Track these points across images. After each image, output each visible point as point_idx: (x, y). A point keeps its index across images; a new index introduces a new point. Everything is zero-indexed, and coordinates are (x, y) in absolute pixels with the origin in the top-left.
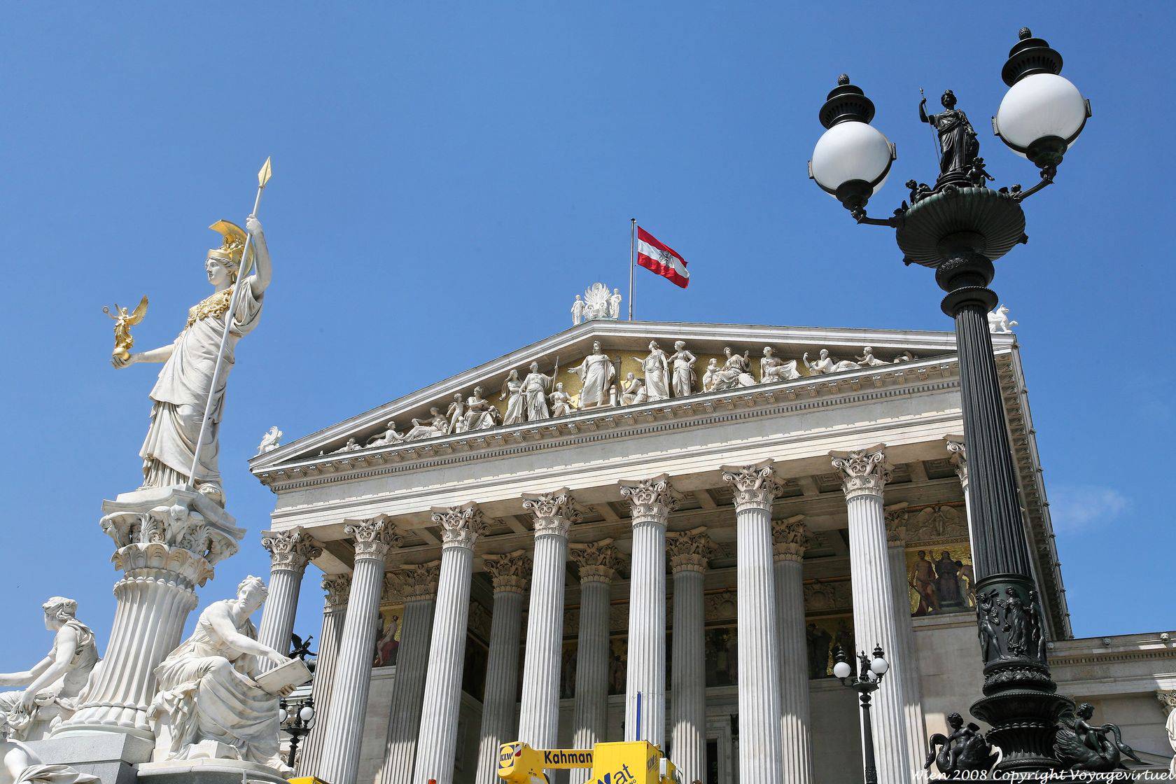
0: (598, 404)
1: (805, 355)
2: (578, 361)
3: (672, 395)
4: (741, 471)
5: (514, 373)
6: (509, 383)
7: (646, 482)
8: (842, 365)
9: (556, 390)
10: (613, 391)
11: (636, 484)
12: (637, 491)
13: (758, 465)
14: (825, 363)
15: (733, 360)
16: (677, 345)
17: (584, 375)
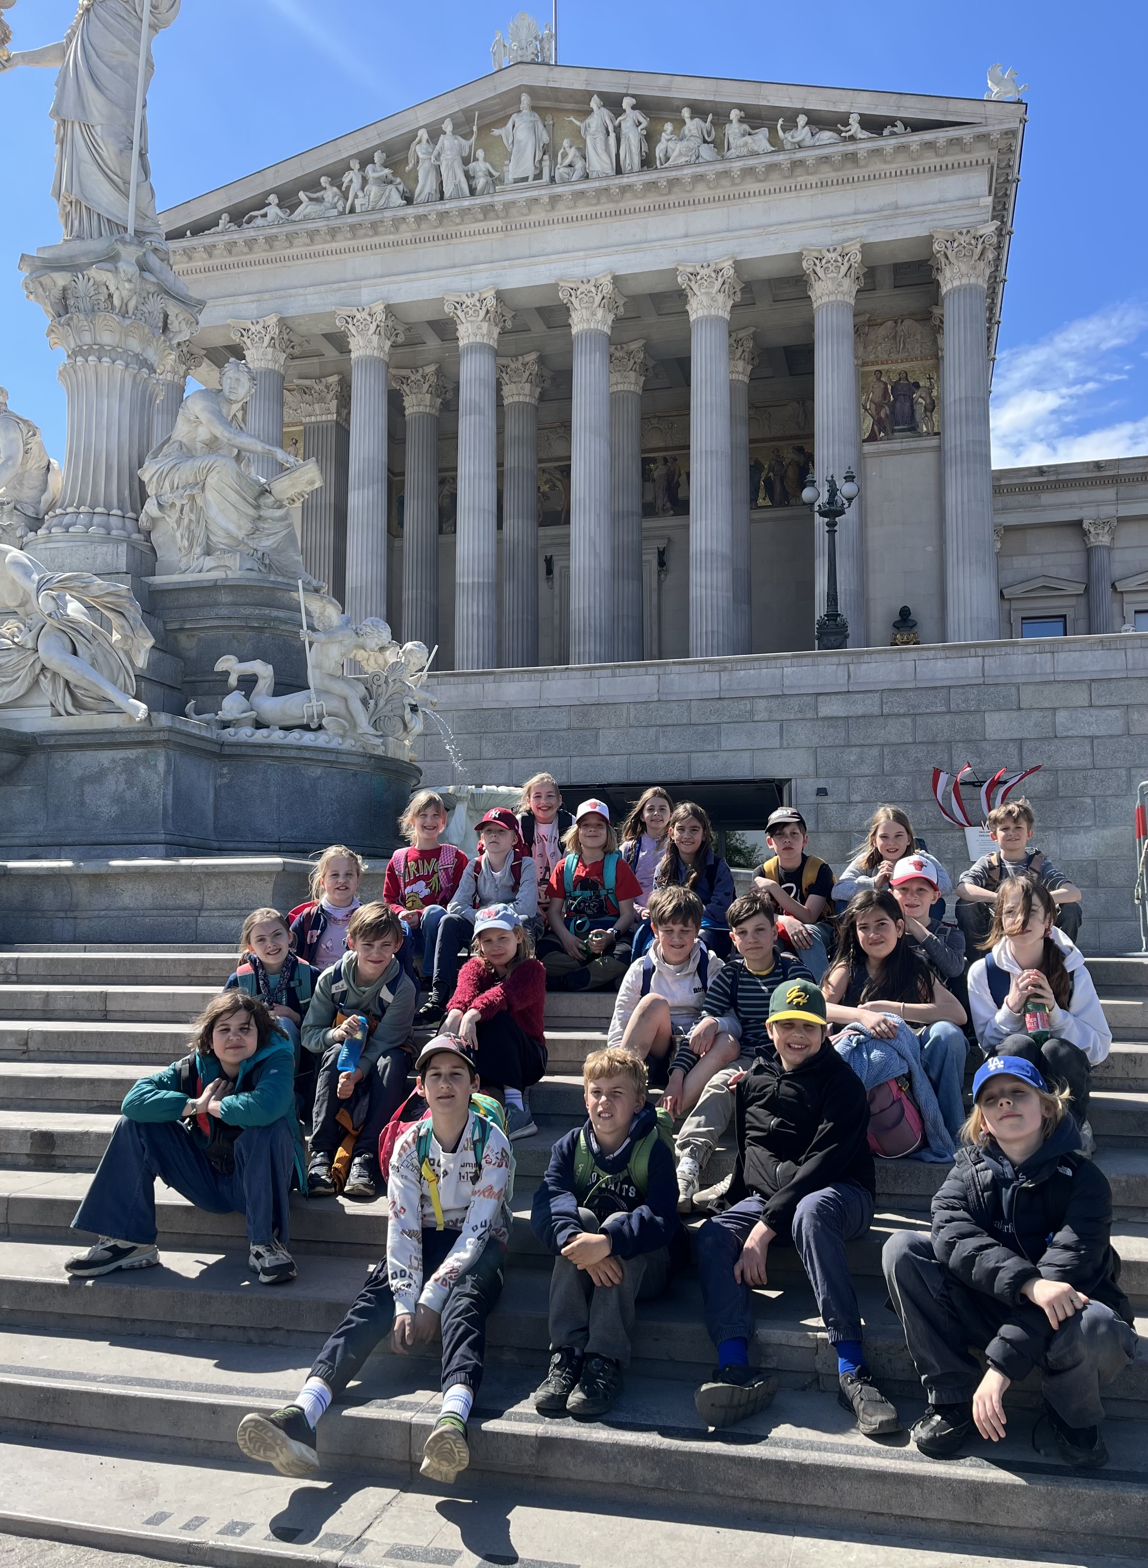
0: (530, 181)
1: (780, 122)
2: (502, 122)
3: (619, 171)
4: (697, 269)
5: (423, 134)
6: (418, 146)
7: (589, 281)
8: (826, 136)
9: (476, 160)
10: (546, 164)
11: (576, 284)
12: (579, 292)
13: (717, 263)
14: (802, 133)
15: (693, 126)
16: (627, 103)
17: (510, 139)
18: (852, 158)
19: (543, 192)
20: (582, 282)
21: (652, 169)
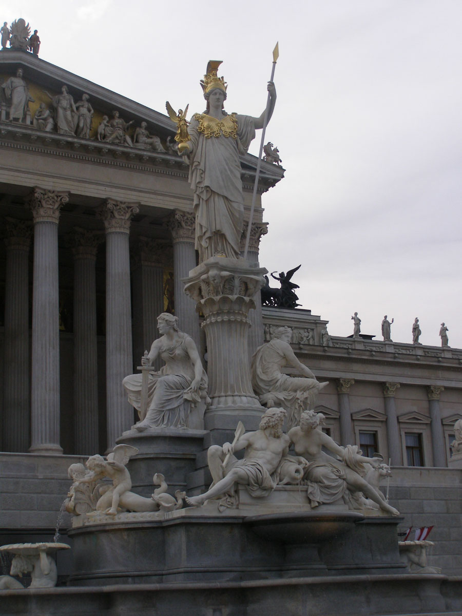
0: (20, 120)
1: (169, 138)
3: (76, 133)
4: (118, 203)
7: (54, 192)
11: (45, 192)
12: (46, 196)
13: (129, 203)
15: (118, 121)
16: (85, 97)
17: (10, 92)
19: (34, 133)
20: (50, 191)
21: (96, 140)
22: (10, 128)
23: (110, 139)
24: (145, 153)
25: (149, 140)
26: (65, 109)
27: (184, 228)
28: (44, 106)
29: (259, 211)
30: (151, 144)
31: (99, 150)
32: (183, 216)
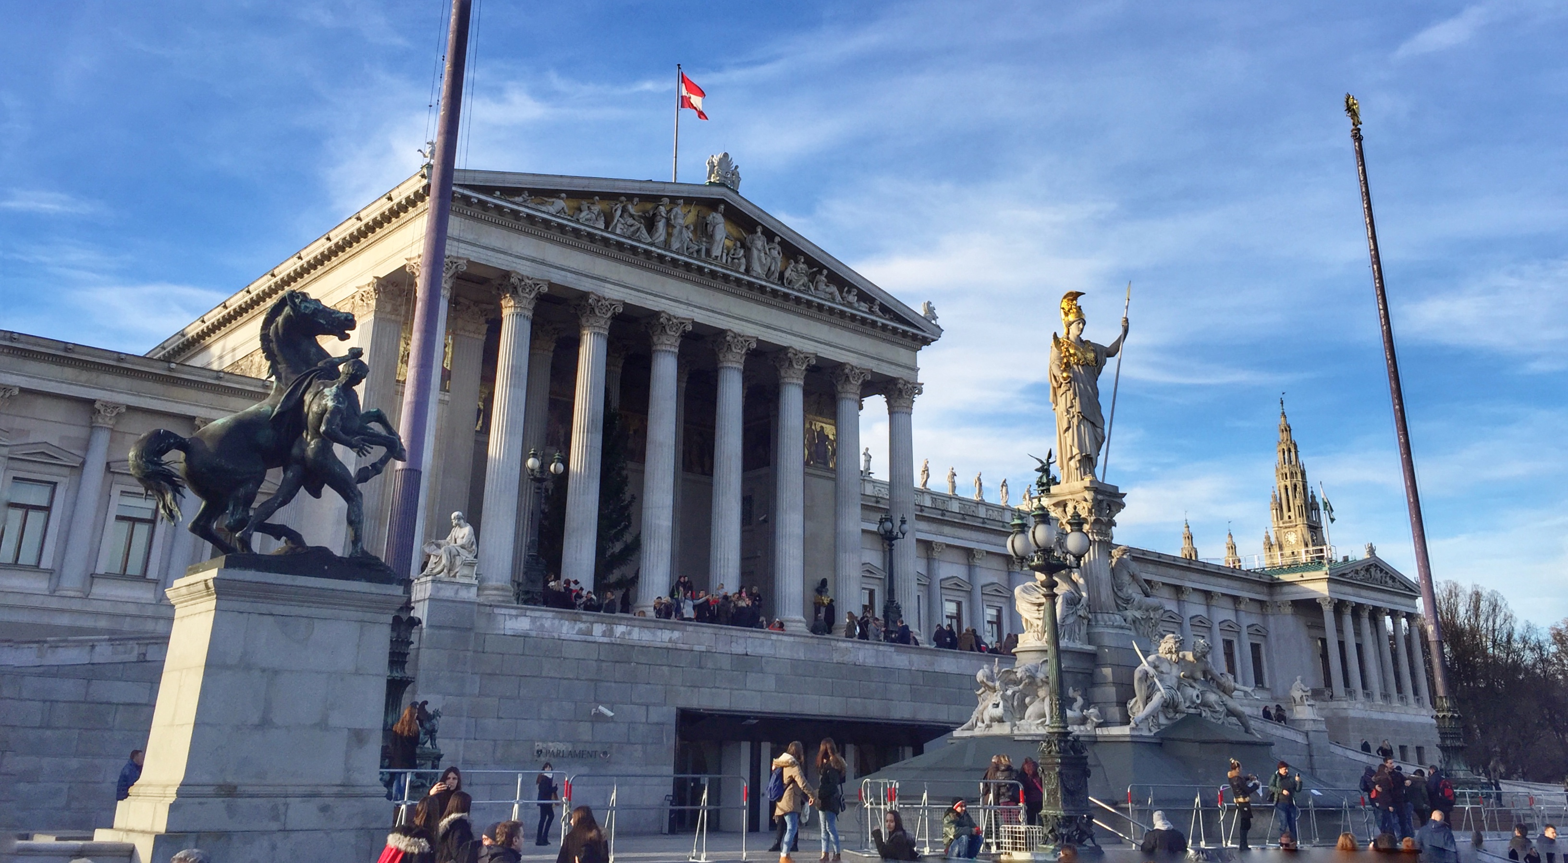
0: (719, 258)
1: (846, 289)
2: (709, 212)
3: (766, 275)
4: (798, 353)
5: (666, 200)
6: (661, 207)
7: (744, 337)
8: (864, 306)
10: (725, 250)
11: (736, 335)
12: (736, 340)
13: (807, 353)
14: (853, 298)
15: (802, 266)
16: (777, 239)
17: (711, 229)
18: (874, 324)
20: (740, 335)
21: (783, 284)
22: (713, 267)
23: (798, 285)
24: (827, 303)
25: (828, 290)
26: (760, 251)
27: (851, 383)
28: (739, 244)
29: (915, 370)
30: (831, 294)
31: (786, 296)
32: (852, 370)
